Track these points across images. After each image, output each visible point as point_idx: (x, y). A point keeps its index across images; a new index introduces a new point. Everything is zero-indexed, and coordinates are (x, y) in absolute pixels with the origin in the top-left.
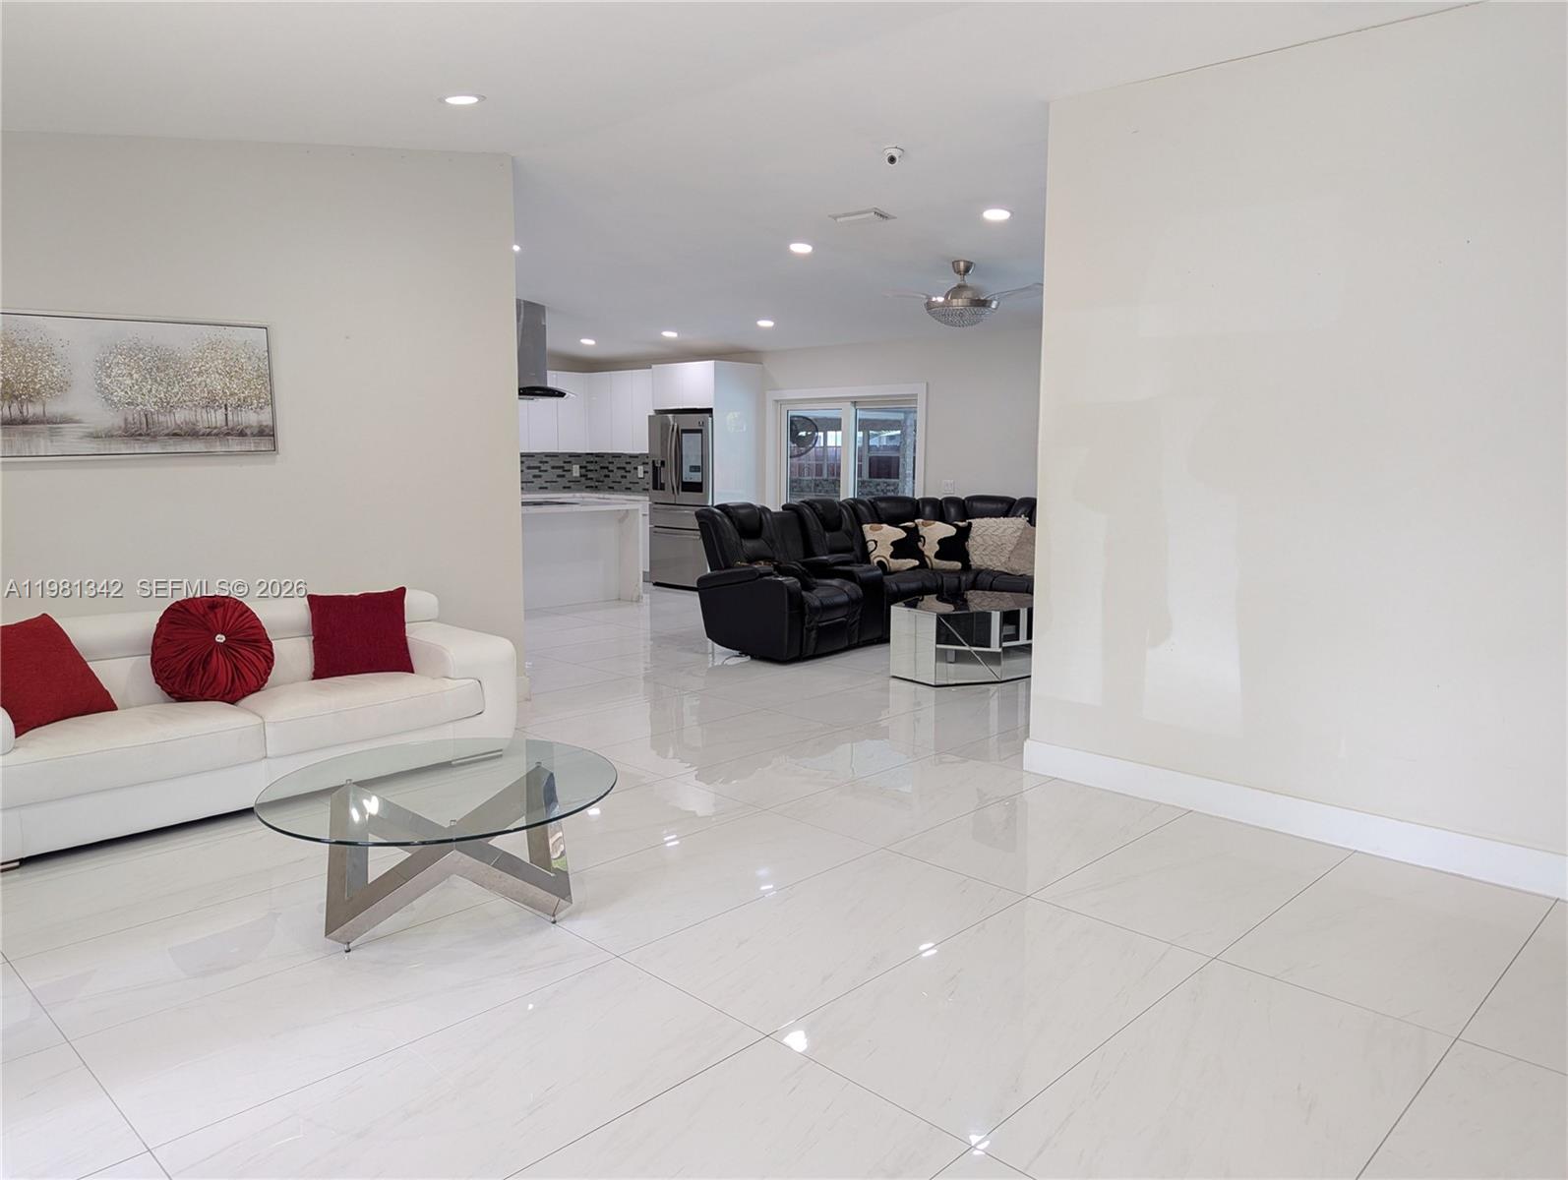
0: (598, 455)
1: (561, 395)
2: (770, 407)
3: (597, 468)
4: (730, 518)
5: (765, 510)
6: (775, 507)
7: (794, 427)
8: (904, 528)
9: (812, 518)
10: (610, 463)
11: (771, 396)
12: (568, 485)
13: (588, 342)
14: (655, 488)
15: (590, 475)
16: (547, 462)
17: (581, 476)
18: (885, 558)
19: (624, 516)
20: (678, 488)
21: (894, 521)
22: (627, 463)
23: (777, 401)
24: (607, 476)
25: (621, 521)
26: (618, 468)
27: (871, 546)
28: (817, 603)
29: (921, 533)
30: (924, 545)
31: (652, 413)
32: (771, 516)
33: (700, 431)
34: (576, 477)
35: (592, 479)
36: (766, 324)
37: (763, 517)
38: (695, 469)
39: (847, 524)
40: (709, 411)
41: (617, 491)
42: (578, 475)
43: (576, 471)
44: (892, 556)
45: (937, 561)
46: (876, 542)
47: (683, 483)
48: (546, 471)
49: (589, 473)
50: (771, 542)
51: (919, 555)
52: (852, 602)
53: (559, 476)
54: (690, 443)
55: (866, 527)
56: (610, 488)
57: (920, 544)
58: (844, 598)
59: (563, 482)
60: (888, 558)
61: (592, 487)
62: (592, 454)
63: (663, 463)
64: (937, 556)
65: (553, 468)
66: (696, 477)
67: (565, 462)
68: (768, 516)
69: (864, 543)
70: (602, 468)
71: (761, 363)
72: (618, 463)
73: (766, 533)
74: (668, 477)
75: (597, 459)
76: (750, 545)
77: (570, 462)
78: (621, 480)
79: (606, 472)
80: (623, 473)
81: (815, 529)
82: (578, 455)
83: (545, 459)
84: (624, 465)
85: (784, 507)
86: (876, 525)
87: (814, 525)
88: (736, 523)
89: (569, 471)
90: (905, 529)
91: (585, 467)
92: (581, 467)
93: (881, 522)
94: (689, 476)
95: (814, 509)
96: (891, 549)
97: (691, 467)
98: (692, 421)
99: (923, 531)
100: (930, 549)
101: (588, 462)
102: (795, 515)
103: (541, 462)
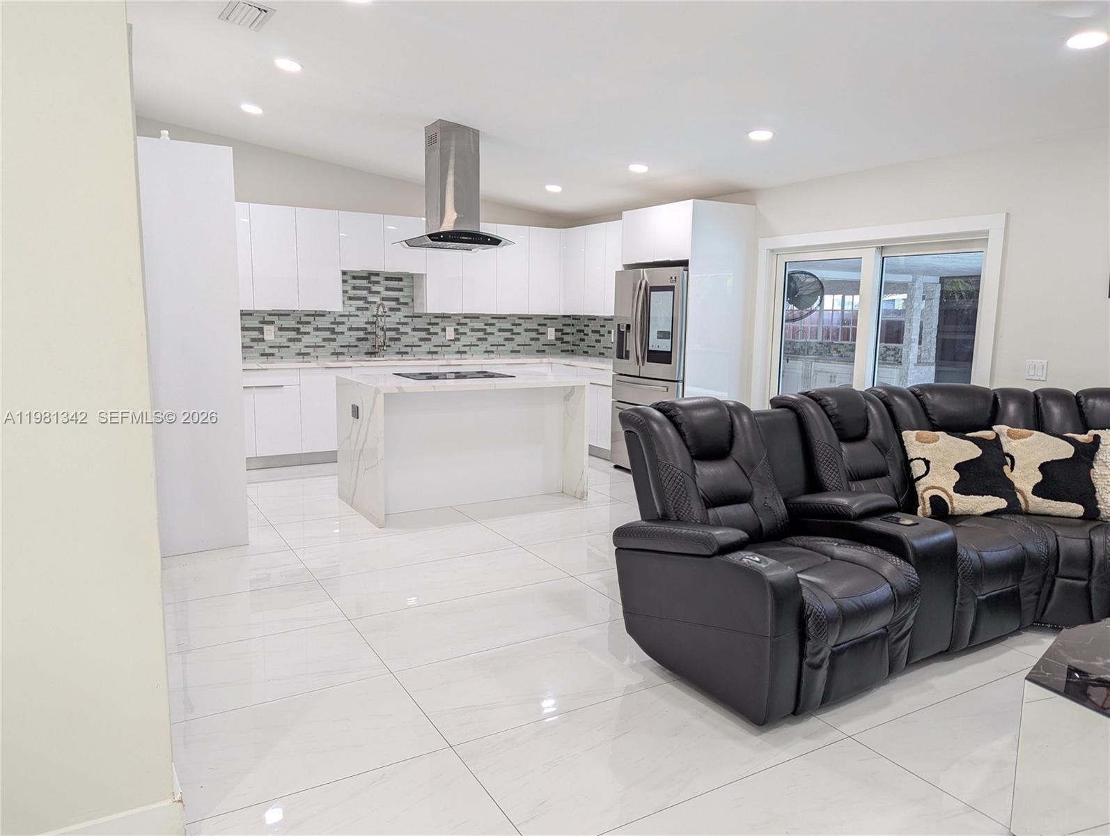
0: (575, 318)
1: (495, 242)
2: (763, 258)
3: (574, 330)
4: (677, 426)
5: (740, 409)
6: (759, 403)
7: (792, 285)
8: (976, 441)
9: (820, 424)
10: (585, 326)
11: (765, 244)
12: (542, 348)
13: (554, 189)
14: (620, 356)
15: (566, 338)
16: (520, 325)
17: (557, 339)
18: (944, 490)
19: (569, 394)
20: (643, 358)
21: (957, 428)
22: (601, 326)
23: (772, 251)
24: (582, 340)
25: (567, 398)
26: (593, 332)
27: (918, 468)
28: (830, 606)
29: (1006, 449)
30: (1012, 469)
31: (621, 268)
32: (750, 418)
33: (671, 288)
34: (550, 340)
35: (568, 342)
36: (761, 136)
37: (737, 422)
38: (663, 335)
39: (877, 429)
40: (684, 264)
41: (590, 356)
42: (554, 338)
43: (551, 334)
44: (958, 489)
45: (1039, 500)
46: (927, 463)
47: (650, 352)
48: (519, 334)
49: (564, 336)
50: (746, 468)
51: (1006, 489)
52: (900, 598)
53: (532, 339)
54: (660, 303)
55: (909, 436)
56: (584, 352)
57: (1006, 469)
58: (884, 592)
59: (537, 345)
60: (951, 492)
61: (568, 351)
62: (569, 316)
63: (628, 327)
64: (1038, 490)
65: (526, 330)
66: (664, 345)
67: (539, 325)
68: (745, 419)
69: (906, 463)
70: (578, 331)
71: (755, 205)
72: (594, 326)
73: (738, 451)
74: (633, 343)
75: (574, 322)
76: (709, 472)
77: (545, 325)
78: (595, 344)
79: (582, 335)
80: (596, 336)
81: (826, 440)
82: (554, 318)
83: (518, 321)
84: (599, 329)
85: (774, 402)
86: (927, 434)
87: (822, 432)
88: (687, 435)
89: (544, 334)
90: (978, 442)
91: (562, 330)
92: (556, 330)
93: (935, 428)
94: (657, 344)
95: (823, 407)
96: (956, 476)
97: (659, 332)
98: (663, 275)
99: (1009, 445)
100: (1025, 477)
101: (564, 325)
102: (791, 415)
103: (513, 325)
